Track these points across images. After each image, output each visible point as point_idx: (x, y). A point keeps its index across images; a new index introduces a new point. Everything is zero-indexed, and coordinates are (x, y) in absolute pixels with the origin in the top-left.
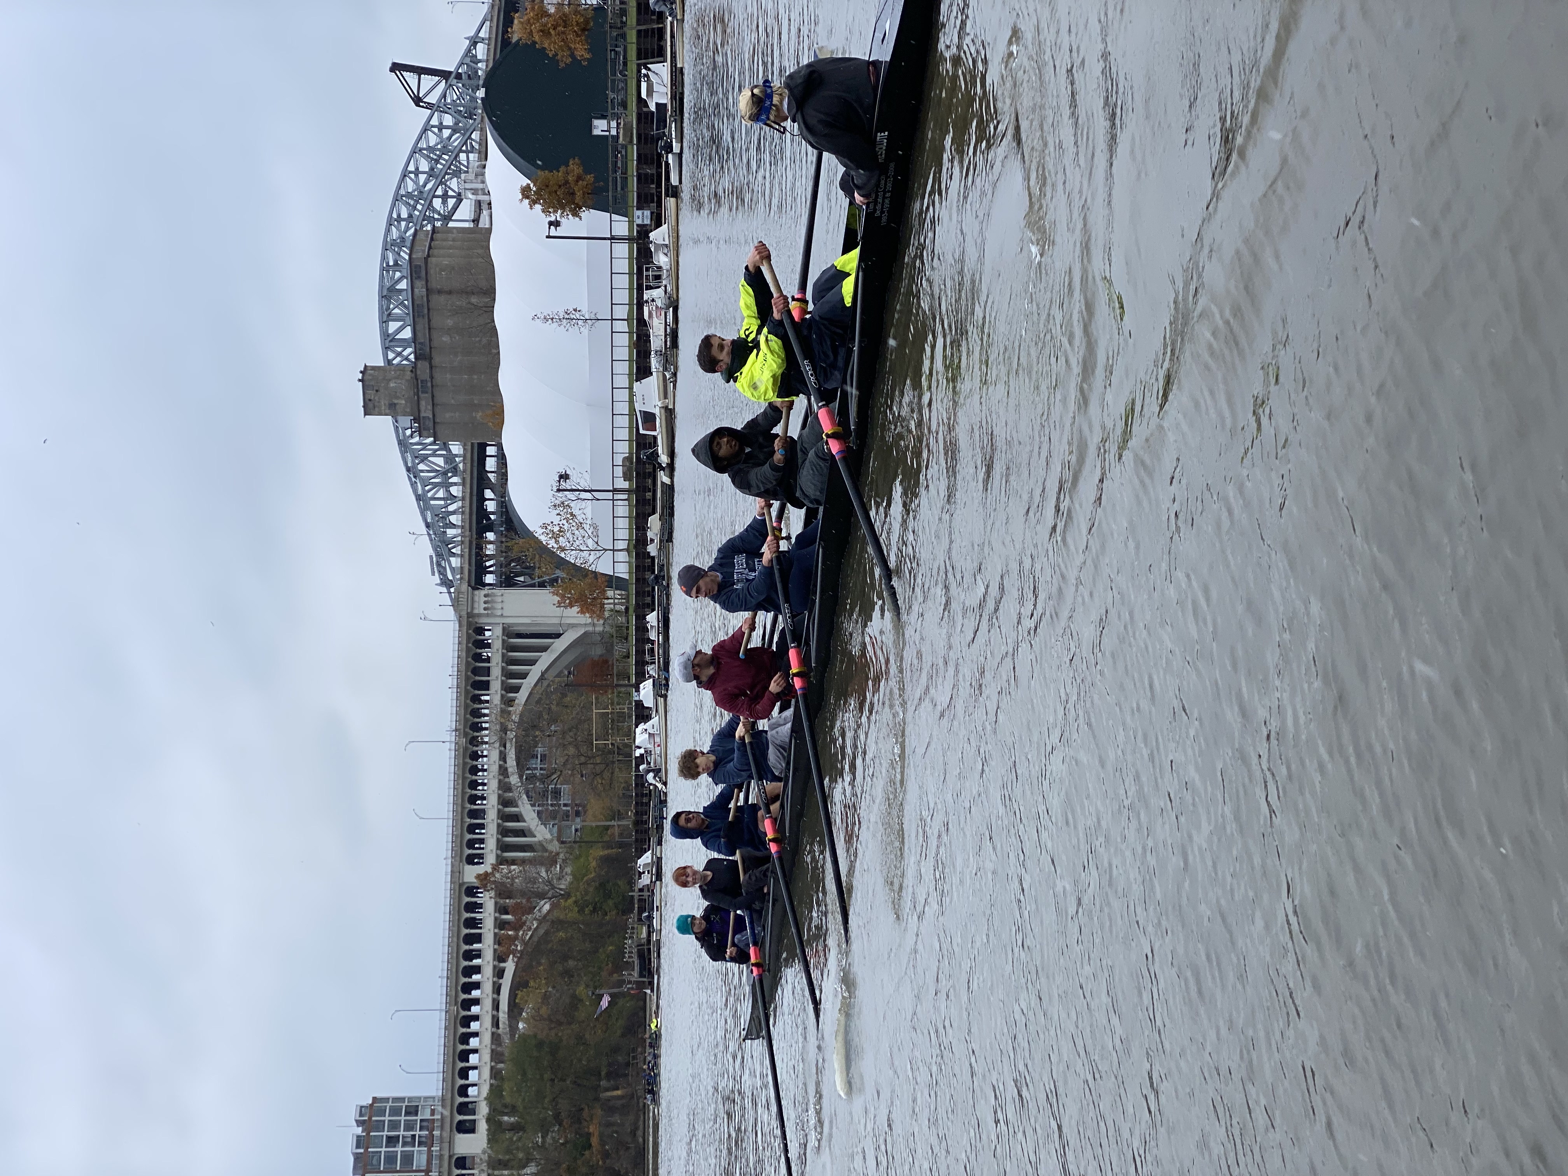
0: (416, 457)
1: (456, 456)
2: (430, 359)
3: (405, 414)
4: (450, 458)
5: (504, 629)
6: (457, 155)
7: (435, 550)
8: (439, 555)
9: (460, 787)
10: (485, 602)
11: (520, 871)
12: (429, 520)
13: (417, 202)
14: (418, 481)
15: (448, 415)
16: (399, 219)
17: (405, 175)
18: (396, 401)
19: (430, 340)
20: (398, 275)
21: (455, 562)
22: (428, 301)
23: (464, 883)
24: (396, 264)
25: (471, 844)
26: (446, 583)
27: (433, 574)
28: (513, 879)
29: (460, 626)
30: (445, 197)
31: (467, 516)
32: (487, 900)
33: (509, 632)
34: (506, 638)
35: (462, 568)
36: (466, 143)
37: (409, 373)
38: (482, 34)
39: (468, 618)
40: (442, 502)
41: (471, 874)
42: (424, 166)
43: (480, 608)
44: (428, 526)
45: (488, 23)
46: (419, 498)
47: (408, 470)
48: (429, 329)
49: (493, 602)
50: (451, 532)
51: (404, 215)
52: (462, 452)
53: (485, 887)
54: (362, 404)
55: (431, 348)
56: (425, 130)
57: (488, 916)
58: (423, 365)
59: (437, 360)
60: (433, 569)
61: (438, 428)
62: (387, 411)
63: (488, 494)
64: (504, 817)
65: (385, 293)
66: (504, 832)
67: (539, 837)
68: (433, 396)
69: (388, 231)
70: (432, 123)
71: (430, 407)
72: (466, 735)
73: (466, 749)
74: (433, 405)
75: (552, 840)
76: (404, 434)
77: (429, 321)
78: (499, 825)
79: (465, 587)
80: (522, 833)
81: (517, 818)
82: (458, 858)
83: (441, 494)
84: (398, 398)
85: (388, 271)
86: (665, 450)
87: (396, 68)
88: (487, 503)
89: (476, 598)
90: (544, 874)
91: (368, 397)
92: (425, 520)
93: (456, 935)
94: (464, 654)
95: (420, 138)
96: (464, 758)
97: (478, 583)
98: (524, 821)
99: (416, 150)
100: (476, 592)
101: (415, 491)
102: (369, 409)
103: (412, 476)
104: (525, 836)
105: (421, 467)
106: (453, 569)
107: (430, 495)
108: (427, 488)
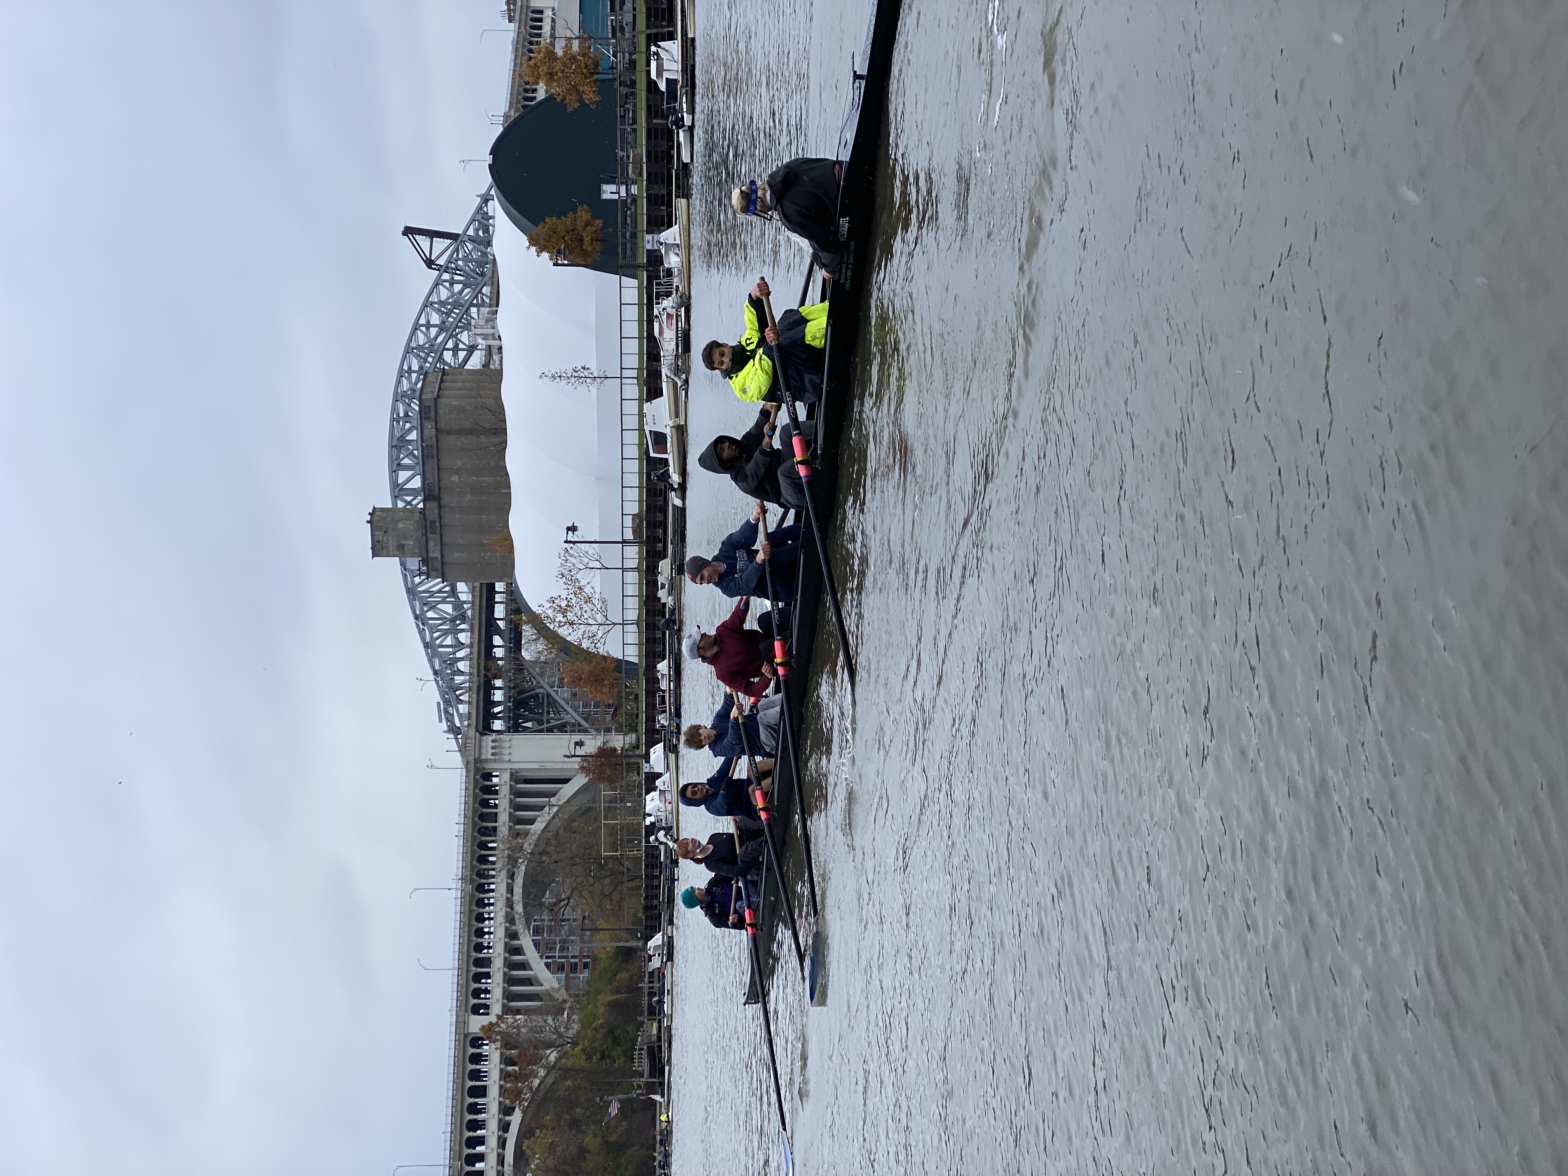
0: (425, 604)
1: (465, 602)
2: (438, 499)
4: (458, 605)
5: (512, 775)
6: (468, 309)
7: (443, 697)
8: (447, 702)
9: (466, 934)
10: (493, 748)
11: (526, 1020)
12: (437, 668)
14: (426, 628)
15: (456, 555)
16: (410, 371)
17: (416, 328)
18: (403, 542)
19: (439, 480)
20: (408, 425)
21: (463, 708)
22: (437, 441)
23: (469, 1034)
24: (406, 415)
25: (476, 993)
26: (454, 730)
27: (441, 721)
28: (518, 1028)
29: (467, 772)
30: (455, 350)
31: (475, 662)
32: (492, 1051)
33: (516, 778)
34: (513, 783)
35: (469, 713)
36: (476, 297)
37: (417, 519)
39: (475, 763)
40: (451, 650)
41: (476, 1024)
43: (487, 753)
44: (436, 673)
46: (426, 646)
47: (417, 617)
48: (438, 469)
49: (501, 747)
50: (458, 679)
51: (415, 367)
52: (470, 599)
53: (489, 1038)
54: (370, 546)
55: (439, 488)
56: (436, 285)
57: (493, 1067)
58: (432, 506)
59: (445, 500)
60: (440, 716)
61: (446, 568)
62: (396, 553)
64: (511, 966)
65: (395, 443)
66: (510, 981)
67: (546, 986)
68: (441, 536)
69: (399, 382)
71: (438, 548)
72: (472, 881)
73: (472, 896)
74: (442, 545)
75: (559, 989)
76: (413, 582)
77: (438, 460)
78: (505, 974)
79: (472, 732)
80: (528, 981)
81: (524, 966)
82: (463, 1008)
83: (449, 641)
84: (405, 538)
85: (398, 422)
86: (677, 469)
87: (409, 231)
88: (495, 650)
89: (484, 744)
90: (550, 1020)
91: (376, 538)
92: (433, 668)
93: (460, 1087)
94: (471, 799)
95: (431, 292)
96: (470, 905)
97: (486, 729)
98: (531, 969)
99: (427, 304)
100: (484, 738)
101: (423, 639)
102: (377, 550)
103: (420, 624)
104: (532, 985)
105: (430, 614)
106: (460, 716)
107: (437, 642)
108: (435, 635)
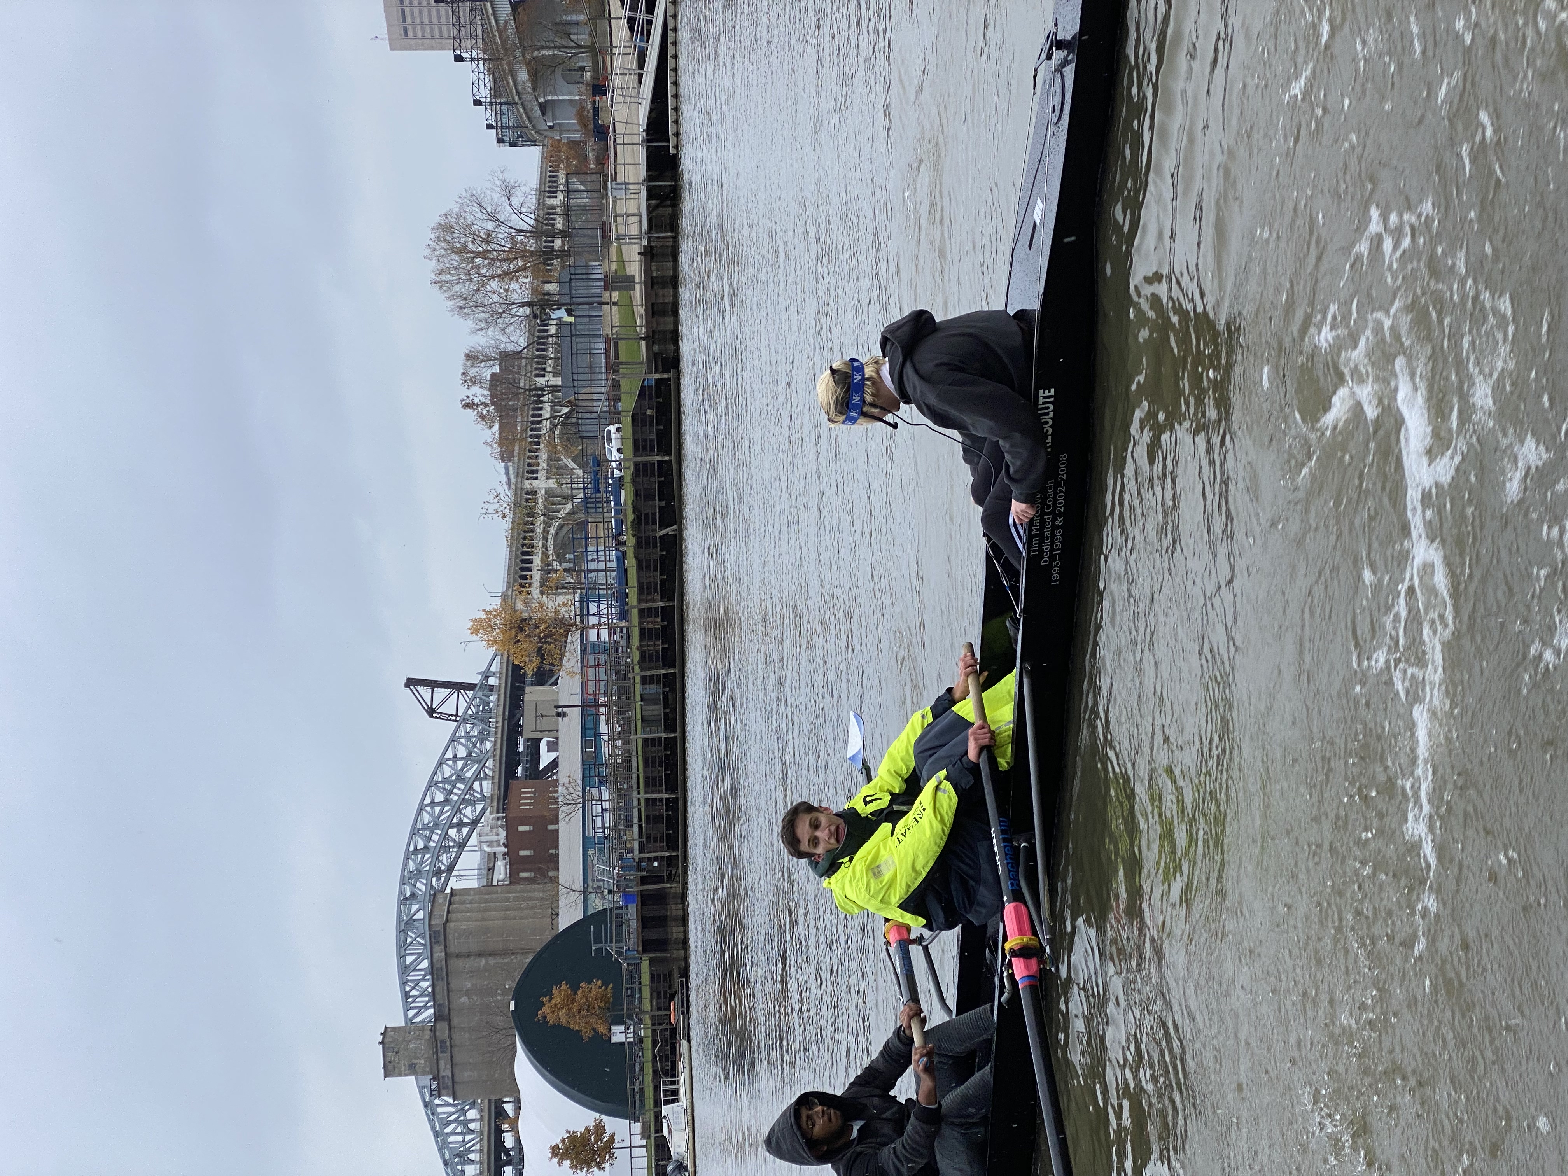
2: (449, 1019)
3: (424, 1073)
12: (447, 1157)
13: (433, 832)
15: (466, 1074)
16: (416, 851)
17: (421, 809)
18: (416, 1061)
19: (449, 1002)
20: (415, 907)
22: (447, 966)
24: (413, 896)
31: (486, 1156)
37: (428, 1032)
38: (493, 669)
40: (459, 1138)
42: (440, 797)
44: (446, 1163)
45: (498, 659)
46: (436, 1134)
47: (426, 1105)
48: (448, 989)
54: (383, 1066)
55: (448, 1006)
56: (440, 764)
58: (442, 1026)
59: (455, 1021)
61: (457, 1087)
62: (410, 1071)
63: (505, 1127)
68: (452, 1056)
70: (447, 756)
71: (449, 1066)
74: (452, 1065)
77: (448, 984)
83: (459, 1130)
84: (418, 1058)
85: (405, 904)
87: (411, 683)
91: (388, 1059)
92: (443, 1156)
95: (435, 772)
99: (432, 784)
101: (432, 1125)
102: (389, 1070)
103: (429, 1111)
